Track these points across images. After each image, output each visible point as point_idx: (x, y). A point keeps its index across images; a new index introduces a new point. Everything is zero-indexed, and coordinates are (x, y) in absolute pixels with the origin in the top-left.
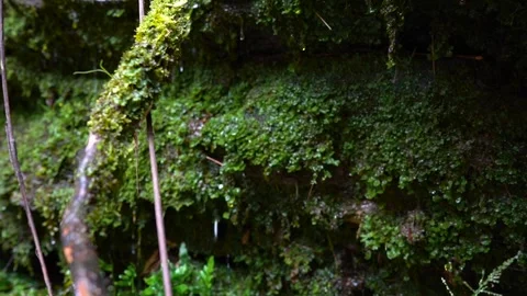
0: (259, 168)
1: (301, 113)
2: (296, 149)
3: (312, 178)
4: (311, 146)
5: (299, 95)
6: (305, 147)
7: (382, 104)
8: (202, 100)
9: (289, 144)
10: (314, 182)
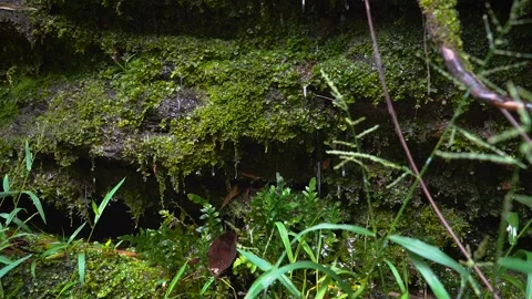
0: (370, 100)
1: (405, 56)
2: (401, 82)
3: (416, 103)
4: (415, 79)
5: (402, 41)
6: (409, 81)
7: (473, 46)
8: (300, 50)
9: (396, 79)
10: (418, 106)
